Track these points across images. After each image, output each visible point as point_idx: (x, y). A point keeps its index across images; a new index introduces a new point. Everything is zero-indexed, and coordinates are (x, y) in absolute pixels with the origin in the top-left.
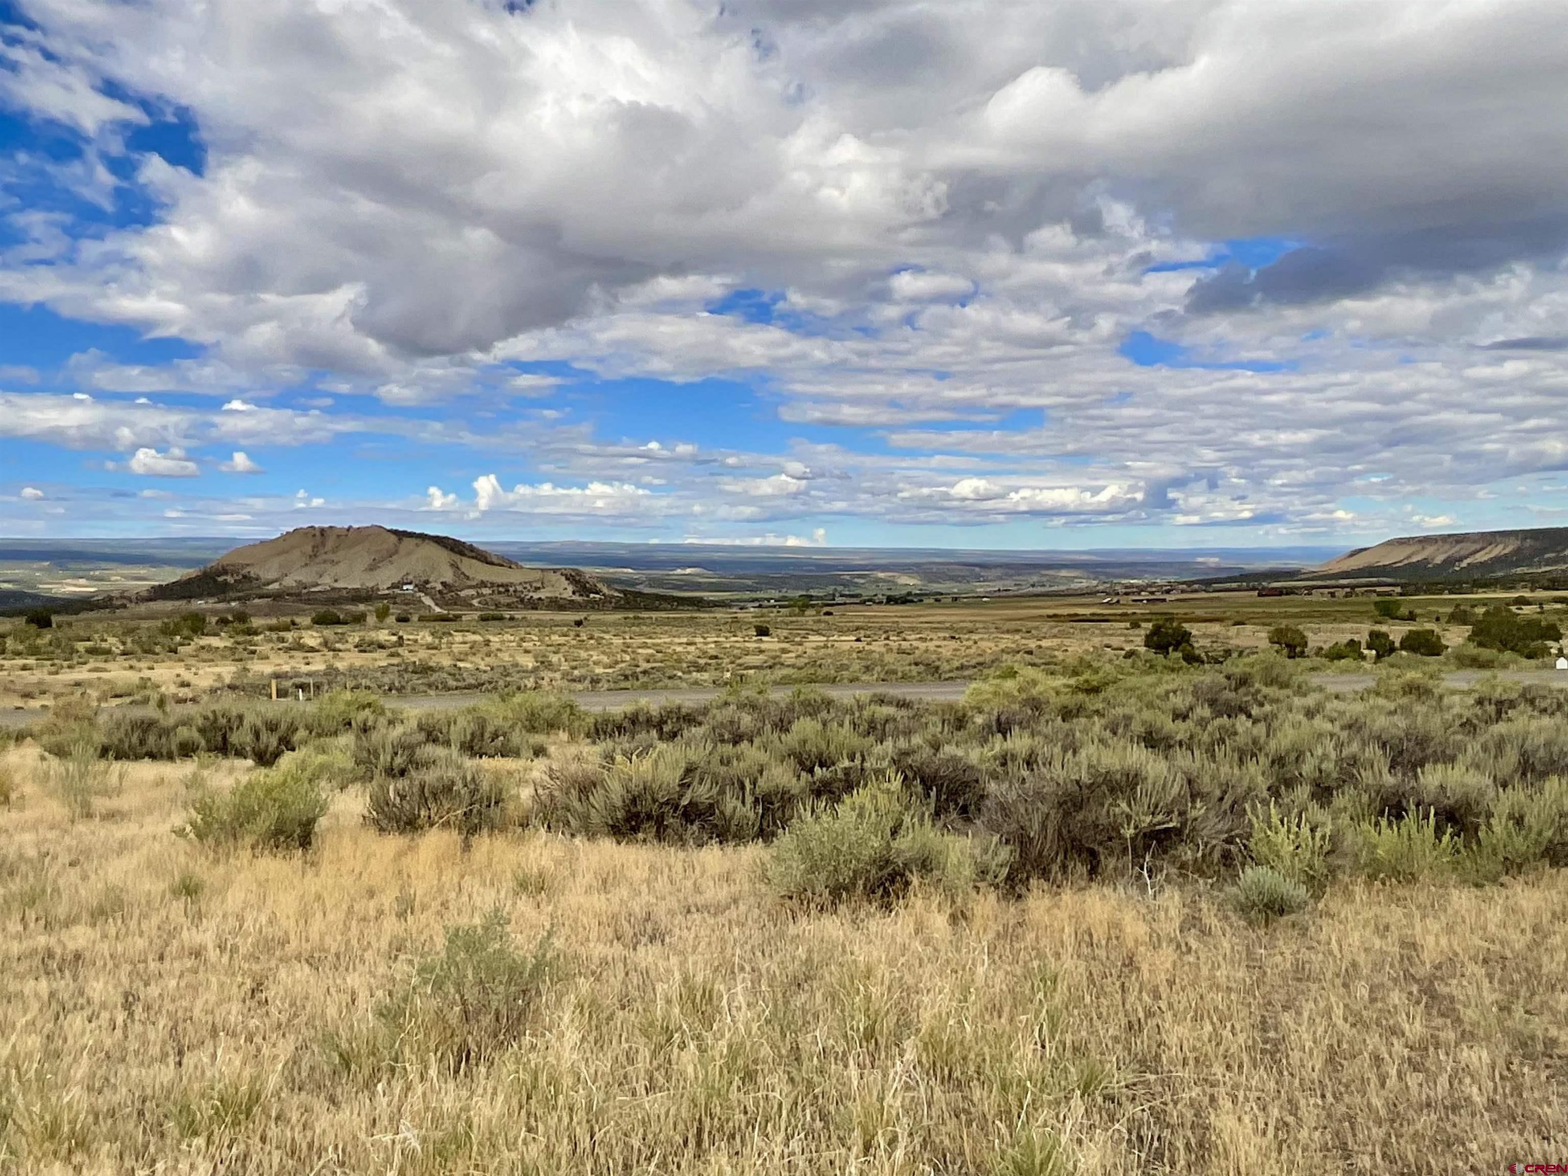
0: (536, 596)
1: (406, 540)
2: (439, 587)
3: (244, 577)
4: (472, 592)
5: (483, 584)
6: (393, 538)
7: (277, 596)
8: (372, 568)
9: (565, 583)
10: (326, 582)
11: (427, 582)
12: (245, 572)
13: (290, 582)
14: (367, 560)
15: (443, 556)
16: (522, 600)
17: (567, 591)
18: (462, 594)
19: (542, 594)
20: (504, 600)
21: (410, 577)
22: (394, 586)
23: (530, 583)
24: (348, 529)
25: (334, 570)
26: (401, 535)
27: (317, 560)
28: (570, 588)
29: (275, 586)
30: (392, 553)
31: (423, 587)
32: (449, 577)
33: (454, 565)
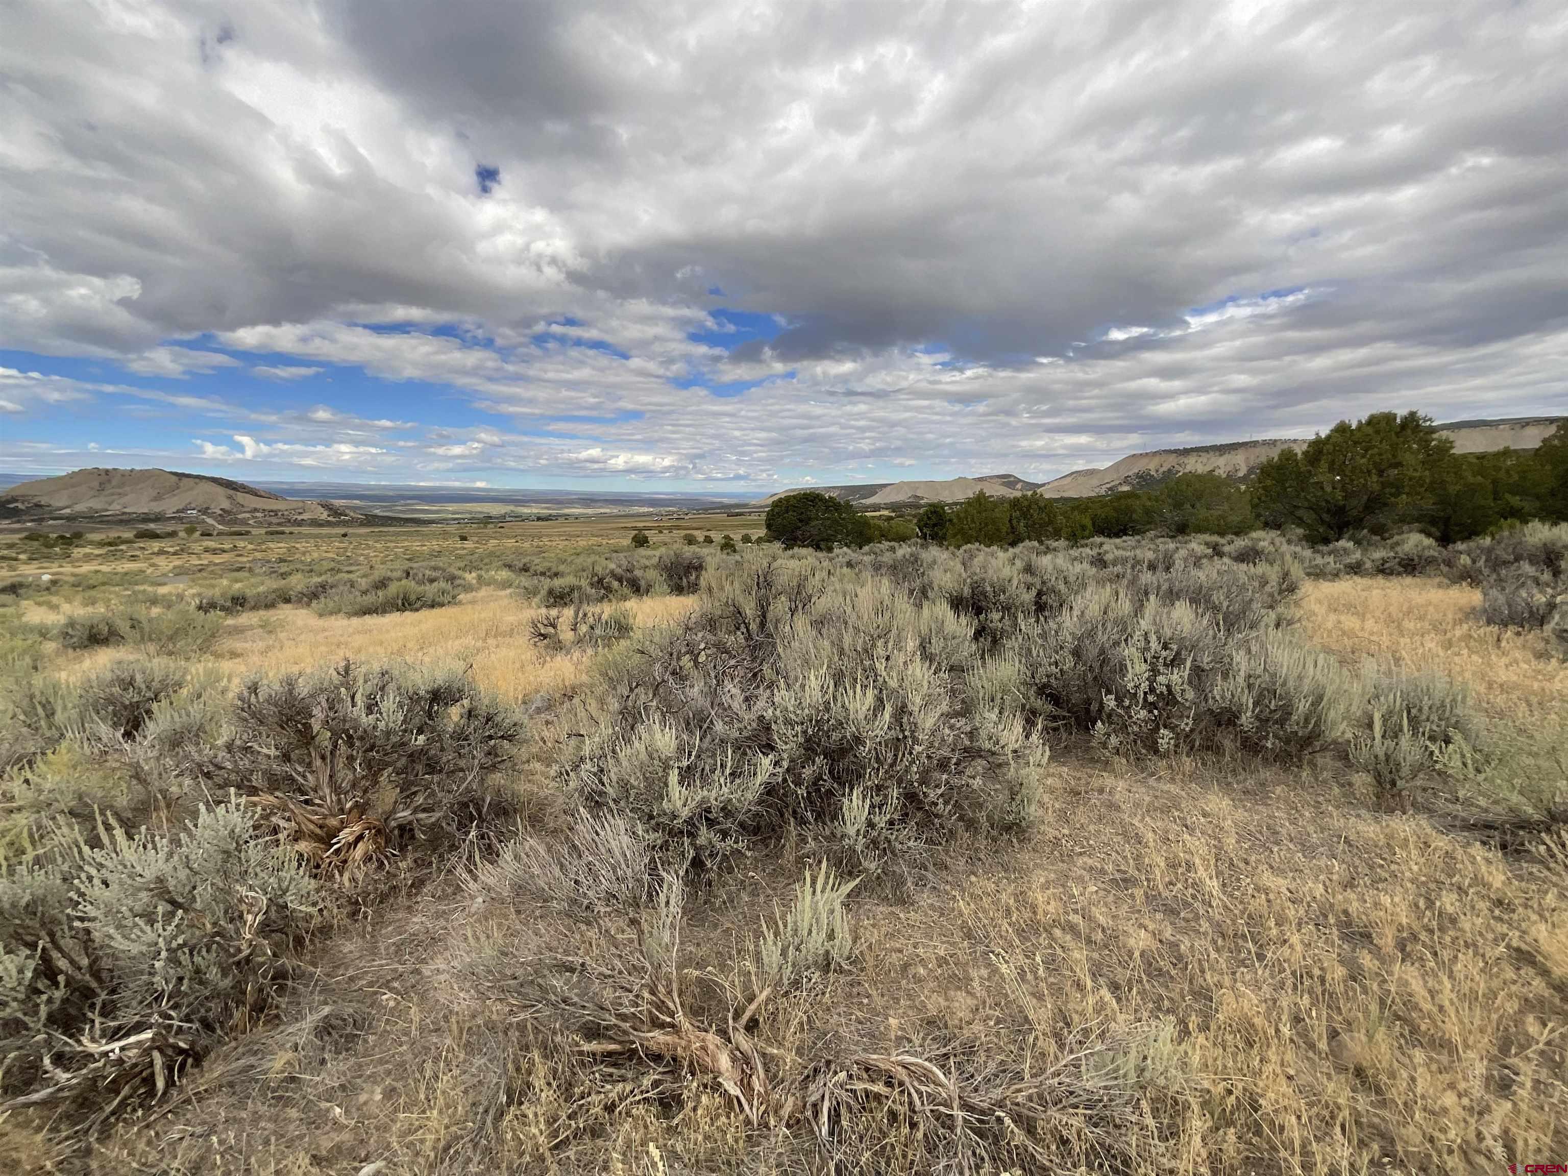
1: (185, 480)
3: (36, 505)
4: (248, 515)
6: (174, 478)
7: (70, 519)
8: (158, 498)
10: (116, 508)
11: (208, 508)
12: (36, 500)
13: (80, 507)
15: (220, 490)
16: (289, 521)
17: (324, 515)
18: (239, 516)
19: (305, 516)
20: (274, 520)
21: (193, 505)
22: (178, 512)
26: (180, 476)
27: (104, 493)
28: (326, 513)
30: (172, 490)
31: (205, 511)
32: (226, 505)
33: (230, 497)
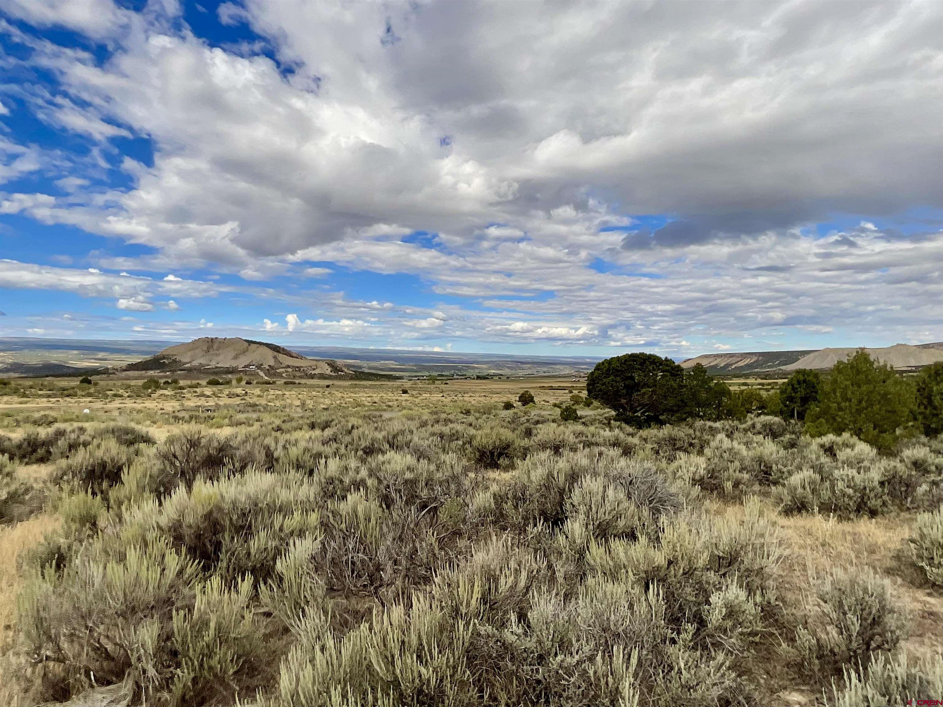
0: (313, 372)
1: (252, 345)
2: (268, 368)
3: (173, 361)
4: (283, 370)
5: (288, 367)
6: (247, 344)
7: (190, 370)
8: (236, 358)
9: (327, 367)
10: (213, 364)
11: (262, 365)
12: (174, 358)
13: (196, 363)
14: (233, 354)
15: (270, 353)
16: (307, 375)
17: (328, 371)
18: (278, 371)
19: (316, 372)
20: (298, 374)
23: (311, 367)
24: (225, 339)
25: (217, 359)
26: (250, 342)
27: (209, 354)
28: (330, 369)
29: (188, 365)
30: (244, 352)
31: (259, 367)
32: (272, 363)
33: (275, 357)
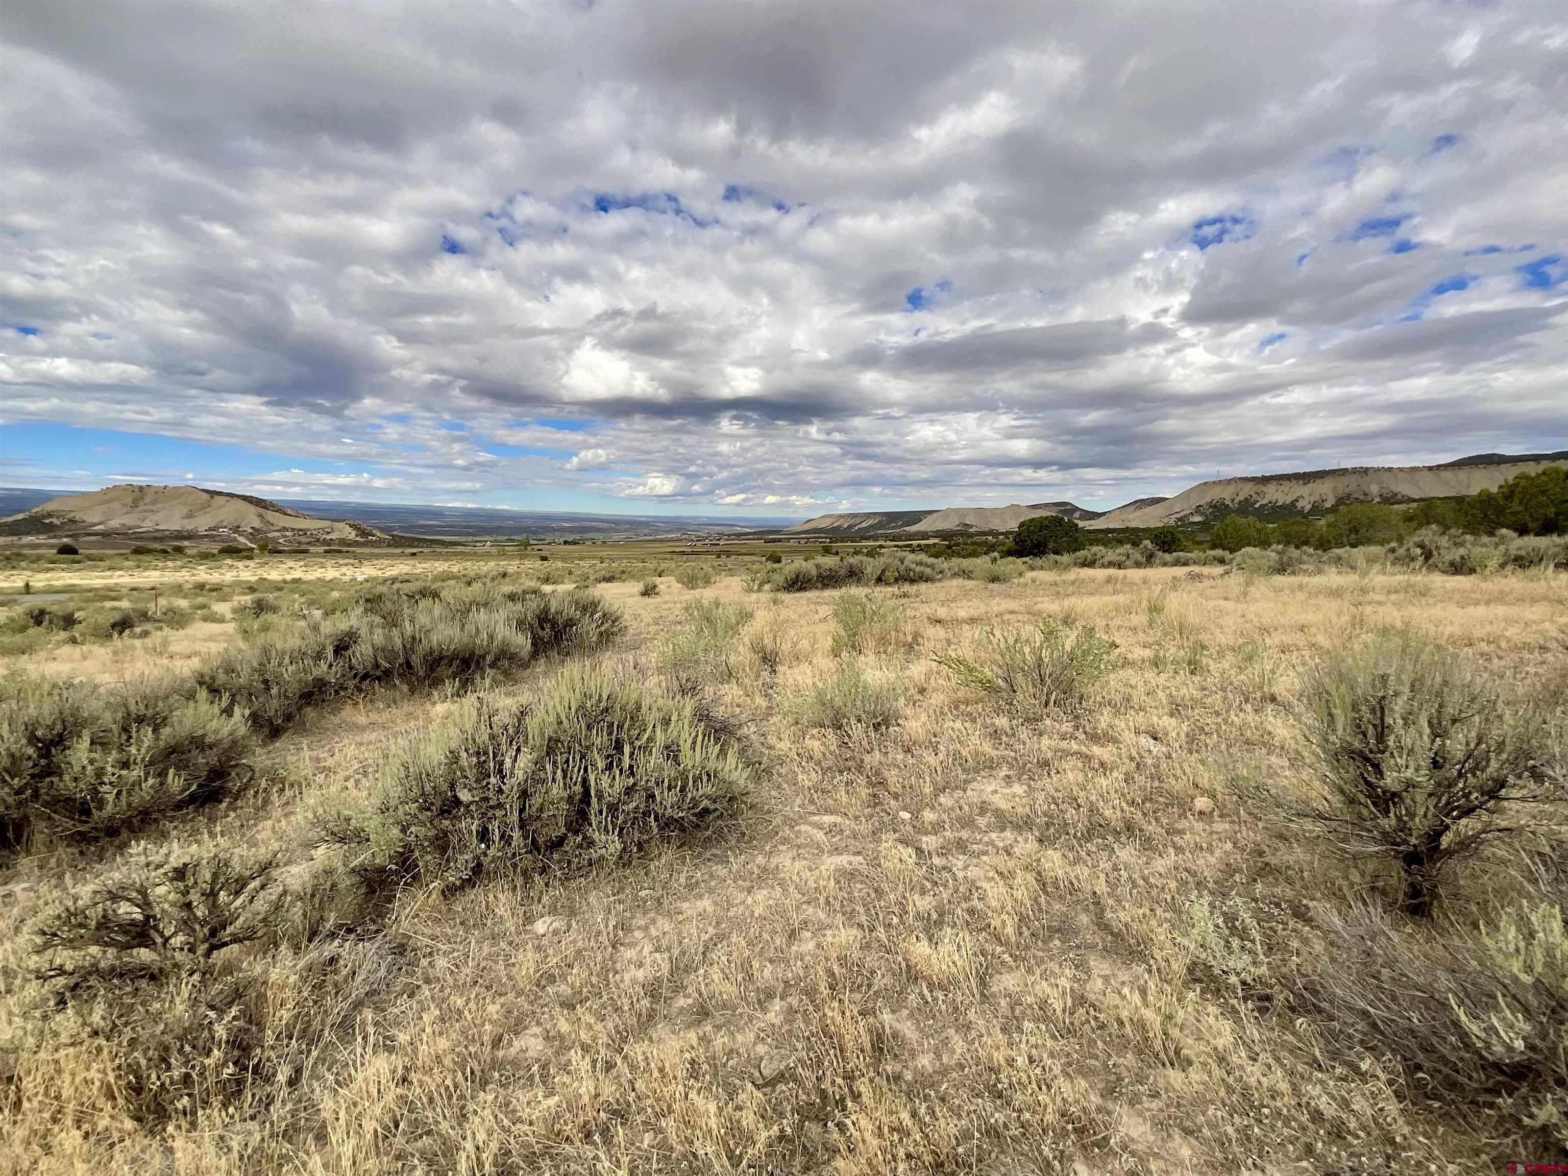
0: (328, 537)
2: (251, 531)
3: (70, 520)
4: (277, 534)
5: (285, 529)
7: (105, 535)
8: (190, 516)
9: (350, 529)
10: (148, 525)
11: (238, 527)
12: (71, 516)
13: (115, 523)
14: (185, 511)
15: (252, 509)
16: (318, 540)
17: (352, 535)
18: (269, 535)
19: (334, 536)
20: (304, 539)
21: (225, 524)
22: (210, 529)
23: (323, 529)
24: (165, 488)
25: (156, 517)
26: (213, 493)
27: (137, 510)
31: (236, 529)
32: (257, 523)
33: (260, 516)
